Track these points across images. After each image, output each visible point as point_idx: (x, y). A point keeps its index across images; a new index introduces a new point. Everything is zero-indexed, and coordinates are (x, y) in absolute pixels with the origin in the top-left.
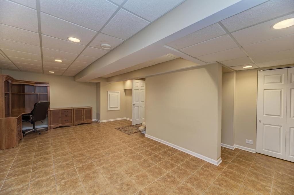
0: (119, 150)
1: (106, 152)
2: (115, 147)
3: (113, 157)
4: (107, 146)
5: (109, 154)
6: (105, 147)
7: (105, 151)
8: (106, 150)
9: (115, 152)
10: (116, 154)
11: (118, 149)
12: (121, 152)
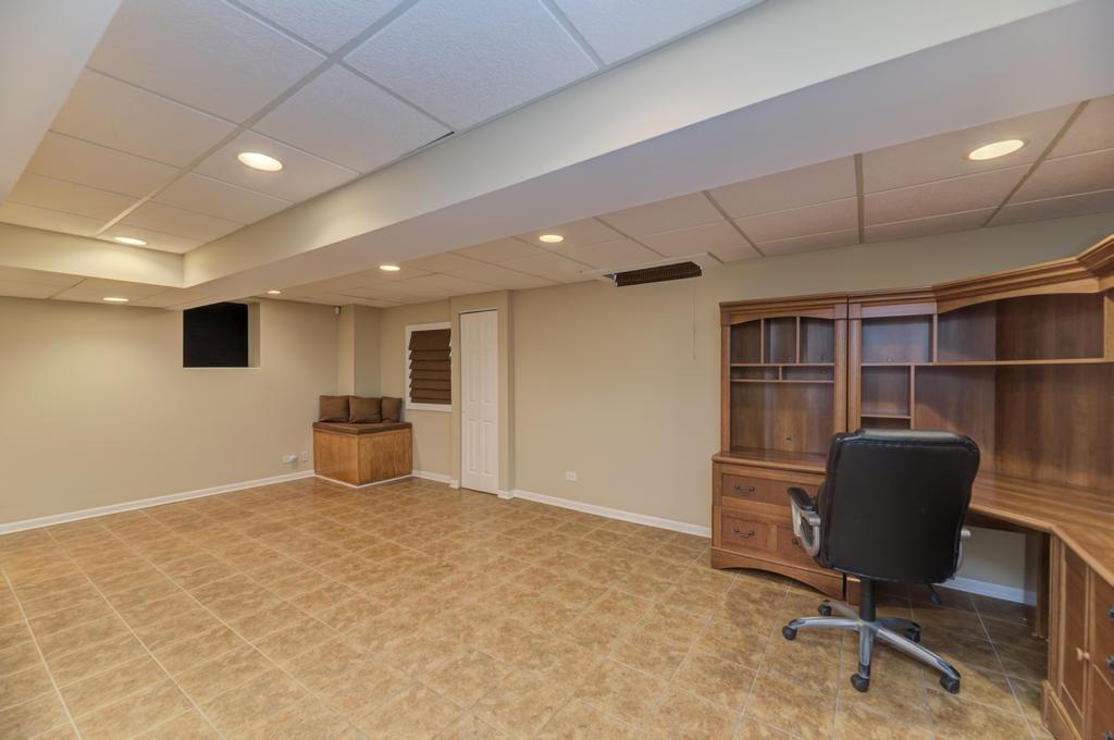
0: (287, 606)
1: (344, 595)
2: (305, 618)
3: (313, 583)
4: (349, 620)
5: (329, 589)
6: (360, 612)
7: (349, 596)
8: (348, 600)
9: (308, 597)
10: (301, 593)
11: (291, 611)
12: (278, 602)
